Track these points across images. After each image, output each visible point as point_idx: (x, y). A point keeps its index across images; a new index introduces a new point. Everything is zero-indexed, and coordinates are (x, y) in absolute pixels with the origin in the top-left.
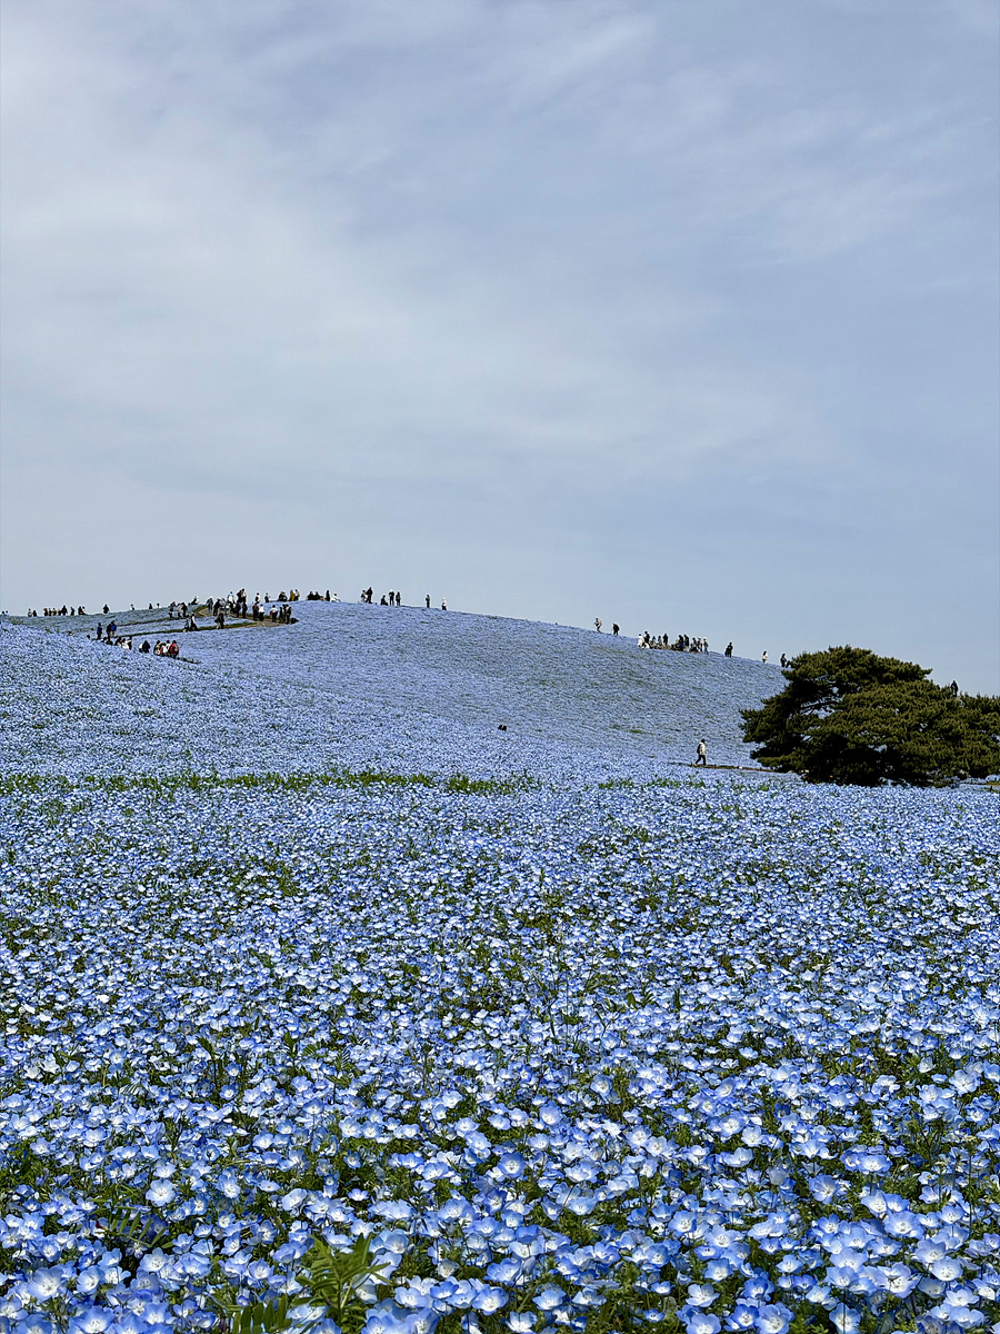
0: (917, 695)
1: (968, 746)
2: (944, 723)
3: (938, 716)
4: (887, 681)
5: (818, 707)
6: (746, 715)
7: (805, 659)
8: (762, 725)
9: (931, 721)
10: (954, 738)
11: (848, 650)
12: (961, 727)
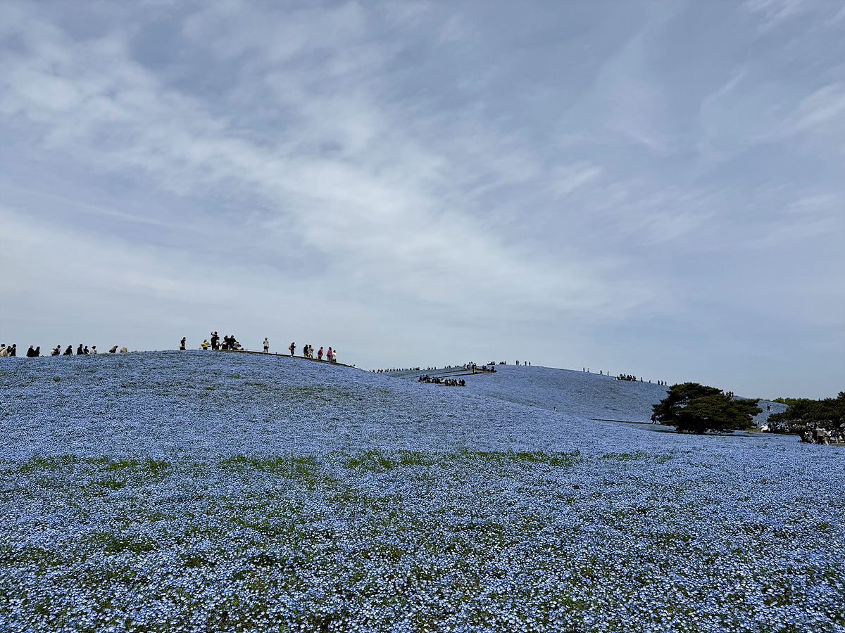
0: (718, 400)
1: (738, 418)
2: (729, 410)
3: (727, 407)
4: (707, 395)
5: (681, 403)
6: (654, 406)
7: (676, 386)
8: (660, 409)
9: (724, 409)
10: (732, 415)
11: (691, 383)
12: (736, 411)
